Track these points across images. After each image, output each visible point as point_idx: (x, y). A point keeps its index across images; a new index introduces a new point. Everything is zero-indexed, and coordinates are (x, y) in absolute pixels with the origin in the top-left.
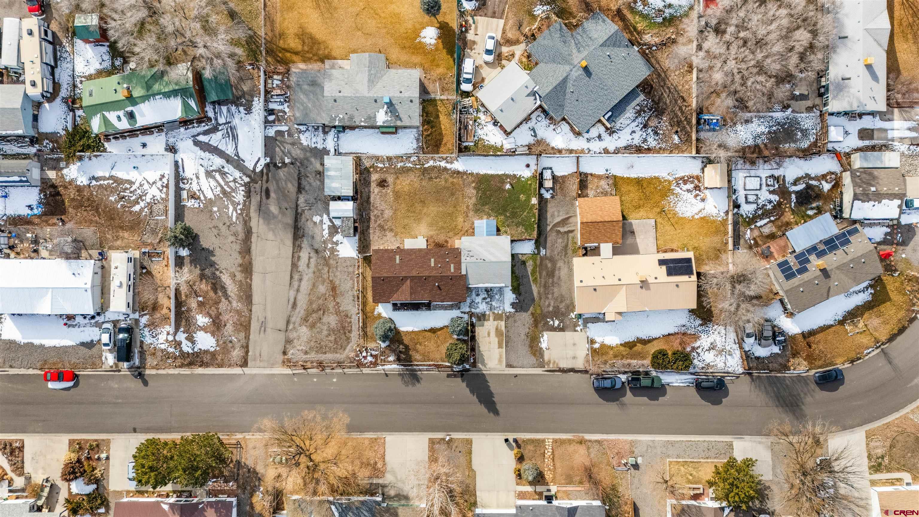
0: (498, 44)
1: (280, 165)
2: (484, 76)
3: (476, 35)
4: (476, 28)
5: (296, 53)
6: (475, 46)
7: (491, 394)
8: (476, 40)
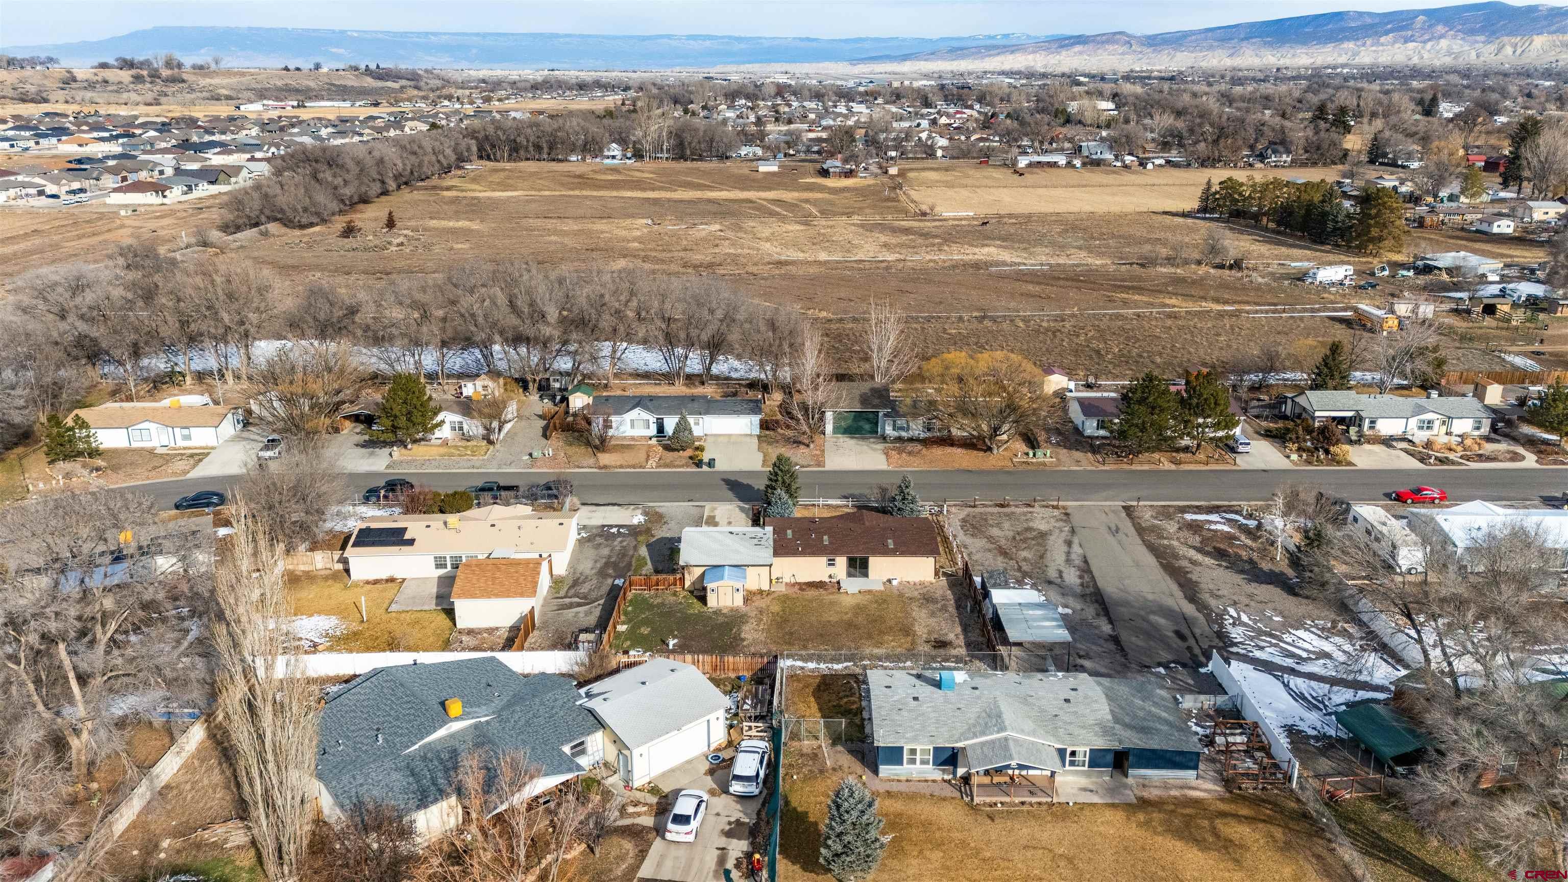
0: (660, 831)
1: (1173, 665)
2: (709, 778)
3: (723, 849)
4: (722, 860)
5: (1223, 815)
6: (727, 828)
7: (731, 489)
8: (724, 839)
